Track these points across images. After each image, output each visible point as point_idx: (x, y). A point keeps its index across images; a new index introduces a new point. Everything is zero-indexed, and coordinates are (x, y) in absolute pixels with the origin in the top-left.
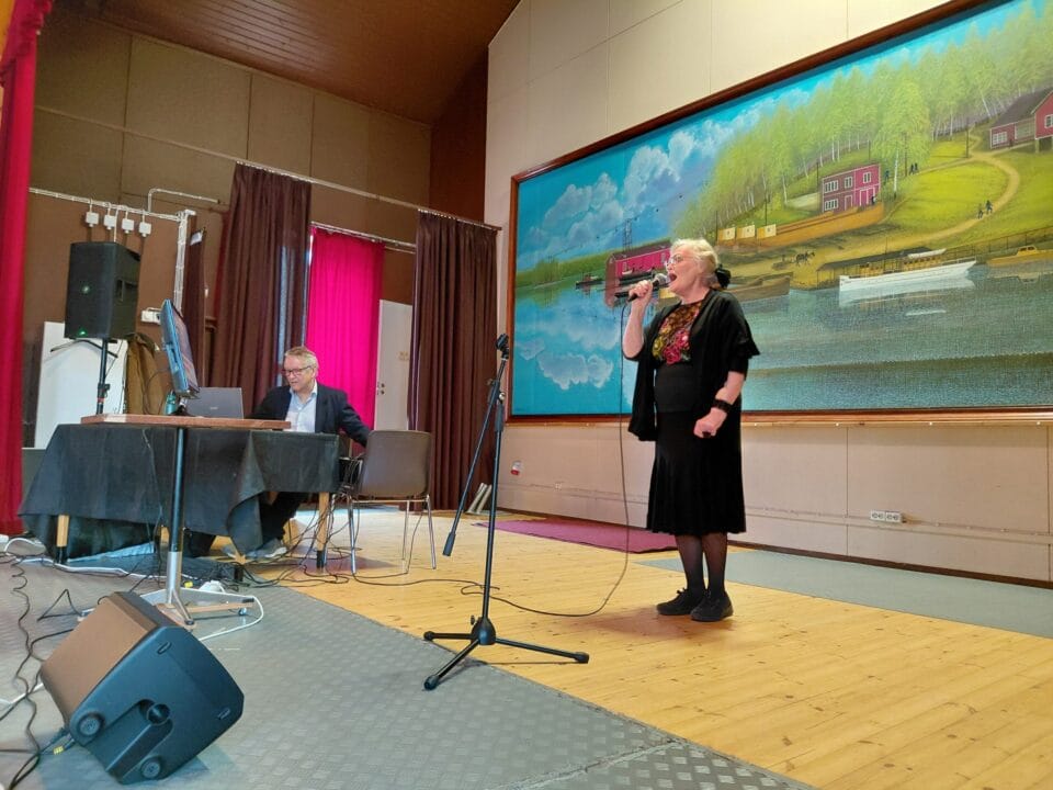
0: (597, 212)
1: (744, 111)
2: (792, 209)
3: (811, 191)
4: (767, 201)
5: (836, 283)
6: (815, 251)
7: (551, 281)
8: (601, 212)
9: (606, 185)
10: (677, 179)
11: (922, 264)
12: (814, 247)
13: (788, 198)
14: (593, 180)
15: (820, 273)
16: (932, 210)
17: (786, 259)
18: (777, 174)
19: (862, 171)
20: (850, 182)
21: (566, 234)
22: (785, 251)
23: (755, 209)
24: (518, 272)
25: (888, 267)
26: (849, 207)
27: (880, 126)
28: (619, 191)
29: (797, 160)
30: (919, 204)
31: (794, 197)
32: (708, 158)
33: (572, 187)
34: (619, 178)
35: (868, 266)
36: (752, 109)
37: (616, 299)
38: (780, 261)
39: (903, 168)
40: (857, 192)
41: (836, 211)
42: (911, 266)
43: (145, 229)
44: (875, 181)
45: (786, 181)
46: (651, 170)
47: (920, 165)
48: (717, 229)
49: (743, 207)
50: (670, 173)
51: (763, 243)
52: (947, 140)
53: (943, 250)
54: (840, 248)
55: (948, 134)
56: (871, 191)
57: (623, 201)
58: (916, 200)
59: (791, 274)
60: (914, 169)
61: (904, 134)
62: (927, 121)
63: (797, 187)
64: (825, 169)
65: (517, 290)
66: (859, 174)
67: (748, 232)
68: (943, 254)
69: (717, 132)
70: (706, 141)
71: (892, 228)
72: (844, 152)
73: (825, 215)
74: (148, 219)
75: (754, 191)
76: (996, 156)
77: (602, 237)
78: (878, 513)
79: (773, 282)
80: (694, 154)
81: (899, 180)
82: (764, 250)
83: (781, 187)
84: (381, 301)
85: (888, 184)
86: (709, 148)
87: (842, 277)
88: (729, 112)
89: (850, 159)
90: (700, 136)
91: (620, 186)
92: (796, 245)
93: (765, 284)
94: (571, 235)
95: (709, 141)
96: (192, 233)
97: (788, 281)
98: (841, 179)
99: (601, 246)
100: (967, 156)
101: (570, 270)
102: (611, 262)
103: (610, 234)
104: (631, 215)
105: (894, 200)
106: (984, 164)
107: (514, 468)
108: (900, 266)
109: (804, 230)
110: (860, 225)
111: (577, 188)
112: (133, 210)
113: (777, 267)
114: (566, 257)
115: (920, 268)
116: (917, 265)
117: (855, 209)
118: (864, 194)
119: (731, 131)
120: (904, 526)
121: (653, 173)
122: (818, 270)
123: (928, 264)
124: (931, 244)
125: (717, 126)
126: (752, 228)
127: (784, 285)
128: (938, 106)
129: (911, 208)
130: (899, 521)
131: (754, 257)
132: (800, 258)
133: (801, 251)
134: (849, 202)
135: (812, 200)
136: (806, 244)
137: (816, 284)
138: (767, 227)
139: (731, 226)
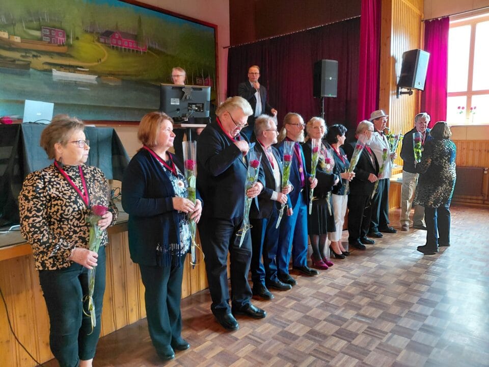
3: (37, 29)
4: (14, 25)
5: (51, 71)
6: (41, 56)
11: (81, 72)
12: (40, 53)
13: (26, 28)
15: (44, 65)
16: (83, 55)
17: (27, 55)
18: (18, 14)
19: (59, 31)
22: (26, 51)
23: (6, 25)
25: (71, 70)
26: (54, 43)
27: (64, 17)
29: (29, 13)
31: (28, 29)
35: (63, 68)
38: (24, 54)
39: (74, 36)
40: (57, 38)
41: (49, 43)
42: (78, 72)
44: (64, 36)
45: (24, 19)
47: (80, 39)
51: (14, 43)
52: (87, 34)
54: (52, 58)
55: (88, 32)
58: (79, 50)
59: (31, 62)
60: (77, 38)
61: (73, 24)
63: (30, 25)
64: (43, 23)
66: (57, 32)
67: (4, 35)
68: (88, 71)
71: (71, 56)
72: (51, 20)
73: (44, 42)
75: (5, 15)
76: (102, 45)
79: (22, 63)
81: (73, 40)
82: (15, 47)
83: (22, 22)
85: (69, 40)
87: (53, 69)
89: (53, 24)
92: (30, 50)
93: (17, 62)
97: (29, 64)
98: (50, 30)
100: (94, 42)
105: (70, 46)
106: (98, 46)
108: (75, 71)
110: (58, 51)
113: (22, 56)
117: (57, 45)
118: (60, 40)
123: (83, 73)
124: (84, 66)
126: (6, 34)
127: (27, 66)
129: (77, 52)
131: (9, 48)
132: (34, 56)
133: (35, 53)
134: (54, 41)
135: (37, 34)
136: (37, 51)
137: (42, 69)
138: (15, 37)
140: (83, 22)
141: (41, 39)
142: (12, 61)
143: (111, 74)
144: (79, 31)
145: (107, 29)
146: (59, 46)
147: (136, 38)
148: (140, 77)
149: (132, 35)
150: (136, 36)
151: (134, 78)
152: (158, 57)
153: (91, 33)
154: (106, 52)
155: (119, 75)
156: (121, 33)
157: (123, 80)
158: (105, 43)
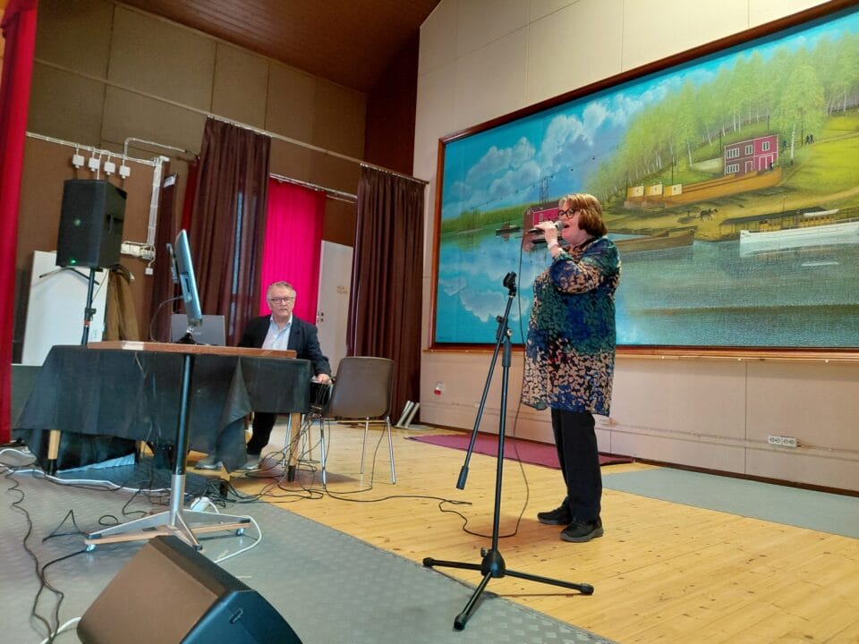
0: (517, 169)
1: (653, 87)
2: (696, 172)
3: (714, 157)
4: (673, 164)
5: (737, 237)
6: (719, 209)
7: (473, 228)
8: (520, 170)
9: (525, 146)
10: (591, 143)
11: (817, 222)
12: (718, 205)
13: (694, 162)
14: (513, 143)
15: (723, 228)
16: (825, 176)
17: (692, 214)
18: (682, 142)
19: (761, 141)
20: (750, 150)
21: (488, 187)
22: (690, 207)
23: (661, 171)
24: (443, 219)
25: (785, 224)
26: (749, 171)
27: (777, 103)
28: (537, 153)
29: (701, 130)
30: (815, 170)
31: (699, 161)
32: (619, 127)
33: (493, 149)
34: (537, 142)
35: (766, 222)
36: (660, 85)
37: (533, 245)
38: (685, 216)
39: (799, 138)
40: (757, 159)
41: (737, 175)
42: (807, 224)
43: (125, 171)
44: (773, 148)
45: (692, 147)
46: (567, 134)
47: (816, 136)
48: (627, 187)
49: (651, 170)
50: (584, 139)
51: (669, 200)
52: (840, 116)
53: (836, 211)
54: (742, 207)
55: (841, 110)
56: (769, 159)
57: (541, 161)
58: (811, 166)
59: (695, 228)
60: (810, 139)
61: (800, 109)
62: (822, 99)
63: (701, 152)
64: (726, 138)
65: (442, 235)
66: (758, 144)
67: (656, 190)
68: (837, 213)
69: (628, 103)
70: (617, 112)
71: (789, 190)
72: (745, 124)
73: (728, 177)
74: (128, 164)
75: (662, 154)
77: (520, 191)
78: (775, 438)
79: (679, 234)
80: (607, 123)
81: (796, 149)
82: (671, 206)
83: (687, 153)
84: (323, 242)
85: (785, 152)
86: (620, 117)
88: (639, 87)
89: (751, 130)
90: (612, 108)
91: (538, 148)
92: (700, 203)
93: (671, 235)
94: (493, 190)
95: (621, 112)
96: (165, 176)
97: (692, 233)
98: (742, 147)
99: (519, 200)
101: (491, 219)
102: (529, 213)
103: (528, 189)
104: (548, 174)
105: (791, 166)
107: (437, 389)
108: (797, 224)
109: (707, 190)
110: (761, 187)
111: (498, 149)
112: (115, 155)
113: (683, 221)
114: (487, 209)
115: (814, 225)
116: (812, 223)
117: (755, 173)
118: (763, 160)
119: (641, 104)
120: (799, 450)
121: (568, 138)
122: (721, 225)
123: (822, 222)
124: (825, 205)
125: (628, 99)
126: (660, 187)
127: (689, 237)
128: (833, 85)
129: (807, 173)
130: (794, 445)
131: (661, 212)
132: (704, 214)
133: (704, 208)
134: (749, 167)
135: (714, 165)
136: (710, 202)
137: (718, 237)
138: (673, 187)
139: (640, 185)
140: (828, 94)
141: (720, 175)
142: (663, 235)
144: (814, 121)
146: (760, 174)
153: (852, 109)
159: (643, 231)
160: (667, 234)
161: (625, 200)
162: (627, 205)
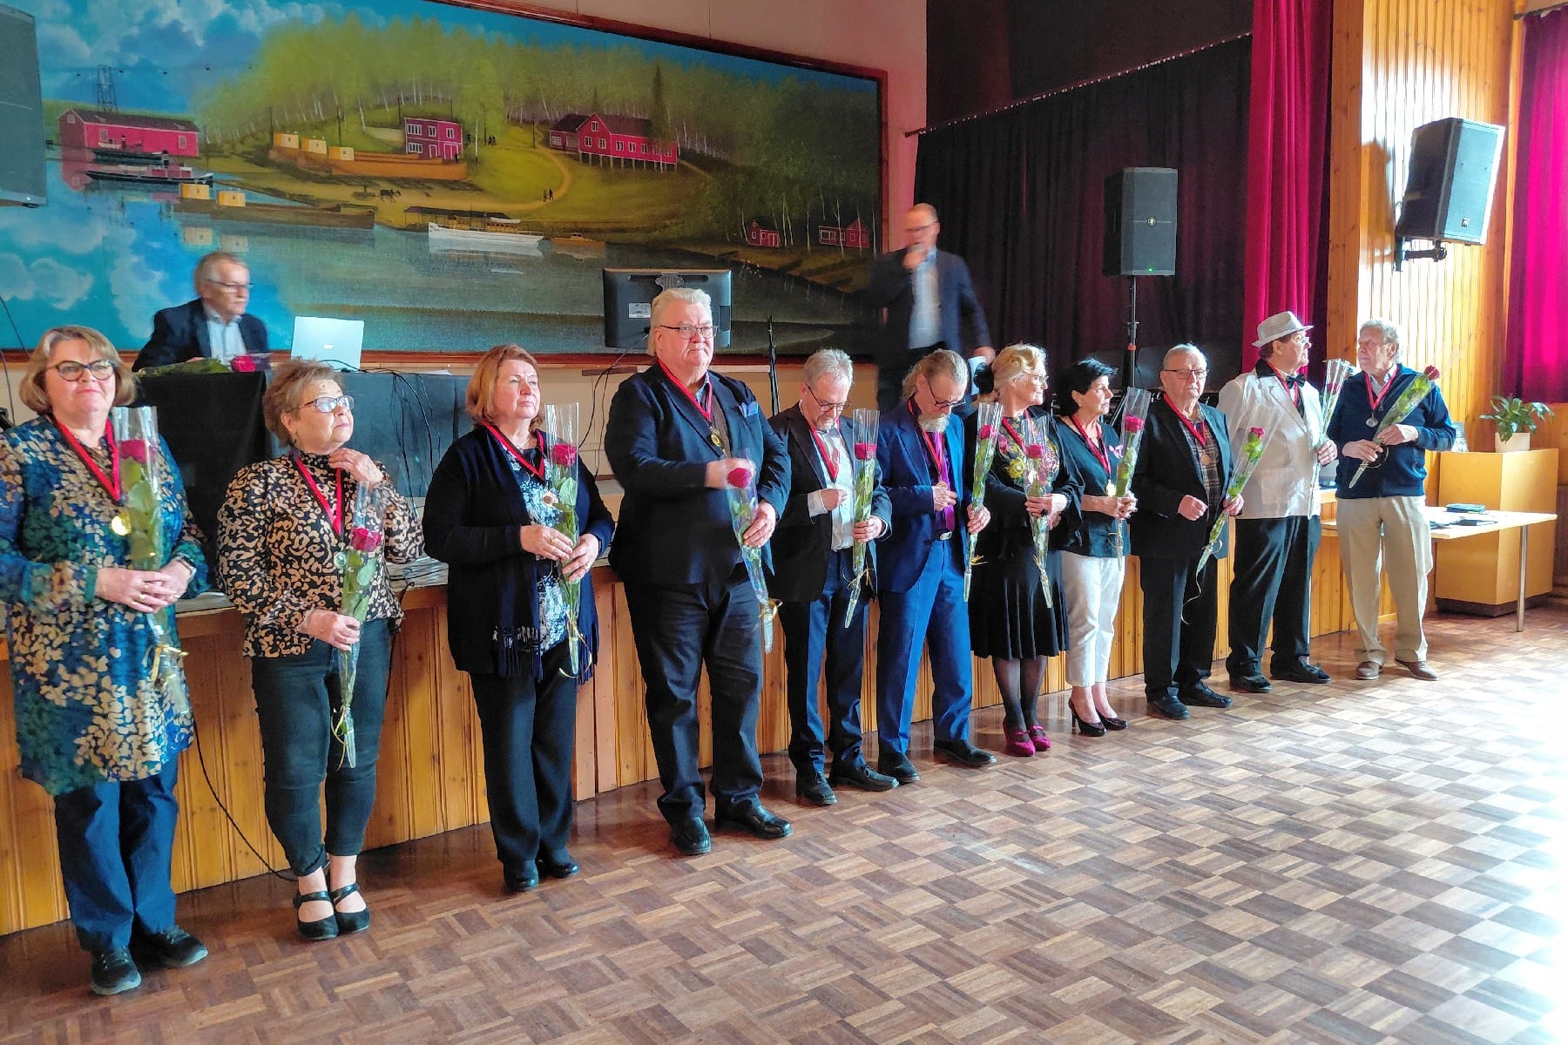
2: (372, 138)
3: (393, 126)
4: (340, 119)
5: (425, 229)
6: (401, 191)
10: (200, 42)
11: (500, 229)
12: (401, 186)
13: (367, 125)
15: (407, 215)
16: (508, 182)
17: (369, 190)
19: (446, 125)
20: (433, 131)
22: (366, 181)
23: (323, 123)
25: (474, 225)
26: (434, 157)
27: (459, 89)
29: (375, 87)
30: (498, 174)
31: (374, 126)
32: (250, 36)
35: (455, 219)
37: (89, 180)
38: (360, 190)
39: (482, 136)
40: (442, 144)
41: (421, 157)
42: (494, 228)
44: (457, 139)
45: (363, 104)
47: (497, 140)
49: (308, 117)
51: (336, 164)
52: (518, 126)
53: (518, 221)
54: (427, 195)
55: (518, 121)
57: (89, 34)
58: (495, 170)
59: (376, 208)
60: (492, 141)
61: (482, 105)
62: (501, 102)
63: (377, 116)
64: (406, 108)
66: (442, 127)
67: (318, 147)
68: (518, 224)
71: (475, 188)
72: (426, 98)
73: (409, 156)
75: (322, 99)
76: (556, 155)
79: (354, 211)
80: (226, 21)
81: (480, 147)
82: (340, 173)
83: (358, 110)
85: (469, 146)
87: (430, 224)
89: (433, 108)
92: (376, 178)
93: (344, 211)
97: (371, 215)
98: (424, 125)
100: (534, 147)
102: (70, 120)
105: (474, 161)
106: (545, 158)
108: (484, 226)
109: (390, 166)
110: (445, 177)
113: (357, 195)
115: (497, 232)
116: (497, 229)
117: (440, 160)
118: (448, 148)
121: (149, 17)
122: (406, 211)
123: (505, 229)
124: (509, 213)
126: (322, 144)
127: (367, 219)
128: (510, 92)
129: (490, 175)
131: (327, 178)
132: (384, 193)
133: (386, 186)
134: (433, 152)
135: (393, 136)
136: (392, 180)
137: (404, 226)
138: (342, 149)
139: (292, 133)
140: (506, 98)
141: (402, 151)
142: (332, 209)
143: (582, 231)
144: (495, 123)
145: (570, 110)
146: (447, 162)
147: (646, 129)
148: (656, 234)
149: (637, 121)
150: (647, 123)
151: (639, 238)
152: (709, 177)
153: (528, 123)
154: (563, 170)
155: (599, 231)
156: (607, 118)
157: (609, 244)
158: (564, 148)
159: (304, 198)
160: (337, 208)
161: (270, 146)
162: (273, 155)
